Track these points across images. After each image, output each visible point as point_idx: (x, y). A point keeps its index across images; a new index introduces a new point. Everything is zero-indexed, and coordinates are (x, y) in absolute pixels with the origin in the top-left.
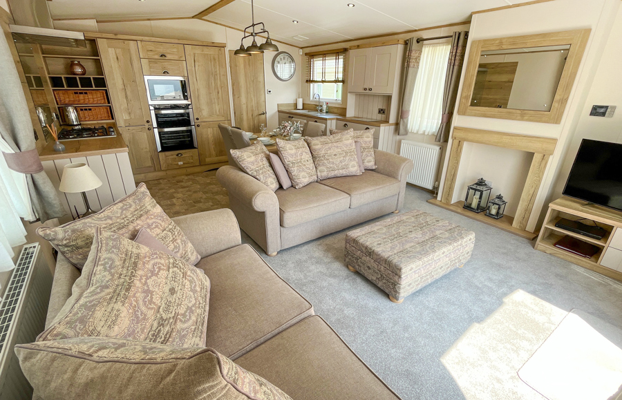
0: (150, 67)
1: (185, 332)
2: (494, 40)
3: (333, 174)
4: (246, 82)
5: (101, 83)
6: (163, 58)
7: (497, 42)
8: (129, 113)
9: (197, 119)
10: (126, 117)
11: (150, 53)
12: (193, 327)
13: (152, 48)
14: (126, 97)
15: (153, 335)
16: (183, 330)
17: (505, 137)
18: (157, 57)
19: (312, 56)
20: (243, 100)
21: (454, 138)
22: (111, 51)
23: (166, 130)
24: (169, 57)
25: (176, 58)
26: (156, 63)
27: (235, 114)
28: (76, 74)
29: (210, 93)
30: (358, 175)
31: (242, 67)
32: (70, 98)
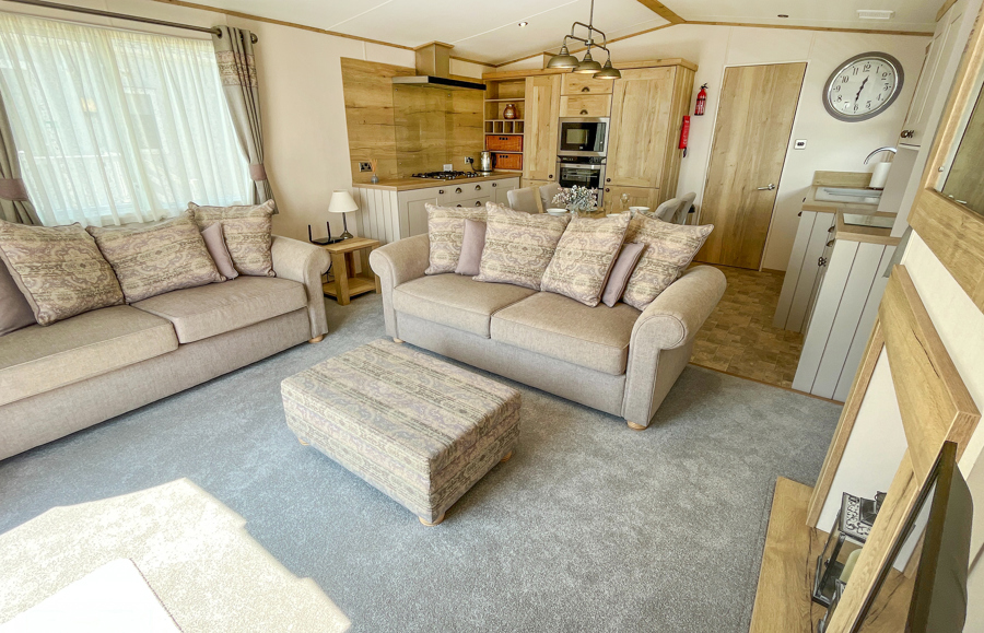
0: (569, 107)
1: (138, 274)
4: (748, 125)
5: (521, 127)
6: (586, 92)
8: (536, 164)
9: (609, 180)
11: (573, 87)
12: (146, 277)
14: (538, 145)
16: (138, 272)
18: (578, 92)
20: (732, 157)
22: (536, 89)
24: (592, 90)
25: (600, 90)
26: (575, 100)
27: (707, 181)
28: (506, 118)
29: (637, 142)
30: (588, 304)
31: (746, 95)
32: (495, 143)
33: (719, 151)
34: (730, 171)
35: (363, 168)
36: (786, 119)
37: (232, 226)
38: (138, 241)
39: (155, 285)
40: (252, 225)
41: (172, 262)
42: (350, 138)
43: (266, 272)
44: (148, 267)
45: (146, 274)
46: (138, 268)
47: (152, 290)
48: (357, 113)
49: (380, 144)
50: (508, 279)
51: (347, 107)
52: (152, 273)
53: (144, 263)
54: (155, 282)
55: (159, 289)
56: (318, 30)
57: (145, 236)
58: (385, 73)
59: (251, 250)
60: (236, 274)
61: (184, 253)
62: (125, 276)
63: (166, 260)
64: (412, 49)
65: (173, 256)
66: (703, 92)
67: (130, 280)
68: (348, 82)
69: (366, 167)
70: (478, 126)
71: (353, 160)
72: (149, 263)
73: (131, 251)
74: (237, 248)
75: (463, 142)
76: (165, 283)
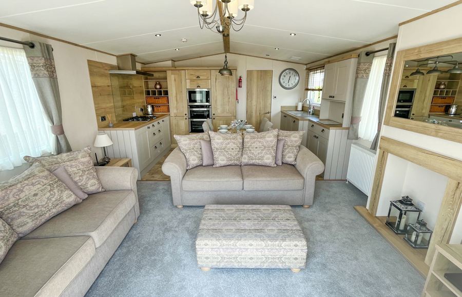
0: (191, 84)
1: (24, 214)
2: (414, 49)
3: (251, 162)
4: (257, 91)
5: (166, 93)
6: (198, 78)
7: (416, 51)
8: (177, 110)
9: (214, 114)
10: (175, 111)
11: (192, 76)
12: (32, 214)
13: (193, 73)
14: (177, 101)
15: (7, 208)
16: (24, 213)
17: (420, 153)
18: (195, 78)
19: (310, 70)
20: (254, 103)
21: (380, 148)
22: (173, 76)
23: (195, 120)
24: (201, 78)
25: (205, 78)
26: (193, 81)
27: (247, 112)
28: (156, 89)
29: (224, 99)
30: (272, 166)
31: (255, 80)
32: (152, 100)
33: (249, 100)
34: (254, 108)
35: (102, 120)
36: (269, 89)
37: (71, 166)
38: (15, 191)
39: (40, 218)
40: (84, 163)
41: (49, 199)
42: (95, 104)
43: (100, 190)
44: (31, 207)
45: (31, 212)
46: (24, 210)
47: (38, 223)
48: (97, 90)
49: (108, 105)
50: (230, 163)
51: (92, 87)
52: (36, 210)
53: (27, 205)
54: (40, 216)
55: (43, 220)
56: (76, 45)
57: (19, 186)
58: (106, 68)
59: (89, 179)
60: (87, 196)
61: (56, 191)
62: (12, 219)
63: (44, 198)
64: (115, 56)
65: (48, 194)
66: (240, 79)
67: (19, 220)
68: (92, 73)
69: (103, 119)
70: (141, 93)
71: (97, 115)
72: (31, 205)
73: (12, 199)
74: (80, 179)
75: (138, 101)
76: (47, 215)
